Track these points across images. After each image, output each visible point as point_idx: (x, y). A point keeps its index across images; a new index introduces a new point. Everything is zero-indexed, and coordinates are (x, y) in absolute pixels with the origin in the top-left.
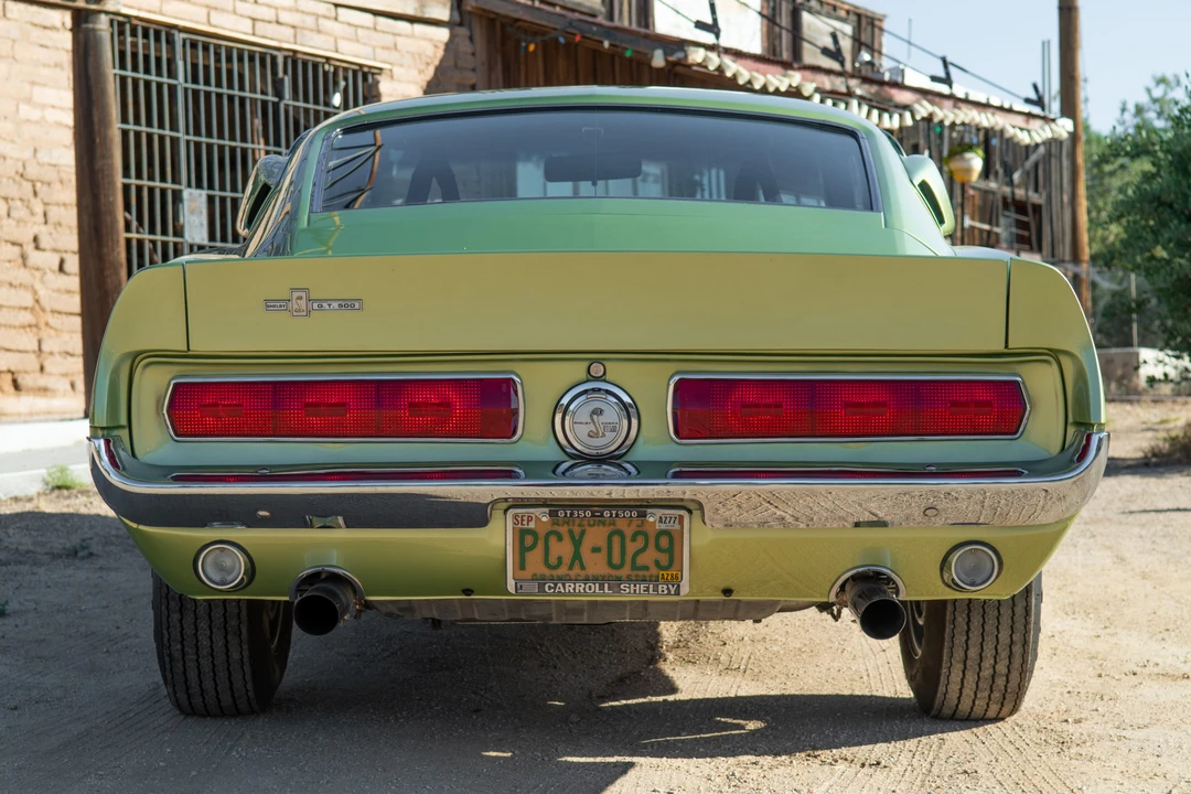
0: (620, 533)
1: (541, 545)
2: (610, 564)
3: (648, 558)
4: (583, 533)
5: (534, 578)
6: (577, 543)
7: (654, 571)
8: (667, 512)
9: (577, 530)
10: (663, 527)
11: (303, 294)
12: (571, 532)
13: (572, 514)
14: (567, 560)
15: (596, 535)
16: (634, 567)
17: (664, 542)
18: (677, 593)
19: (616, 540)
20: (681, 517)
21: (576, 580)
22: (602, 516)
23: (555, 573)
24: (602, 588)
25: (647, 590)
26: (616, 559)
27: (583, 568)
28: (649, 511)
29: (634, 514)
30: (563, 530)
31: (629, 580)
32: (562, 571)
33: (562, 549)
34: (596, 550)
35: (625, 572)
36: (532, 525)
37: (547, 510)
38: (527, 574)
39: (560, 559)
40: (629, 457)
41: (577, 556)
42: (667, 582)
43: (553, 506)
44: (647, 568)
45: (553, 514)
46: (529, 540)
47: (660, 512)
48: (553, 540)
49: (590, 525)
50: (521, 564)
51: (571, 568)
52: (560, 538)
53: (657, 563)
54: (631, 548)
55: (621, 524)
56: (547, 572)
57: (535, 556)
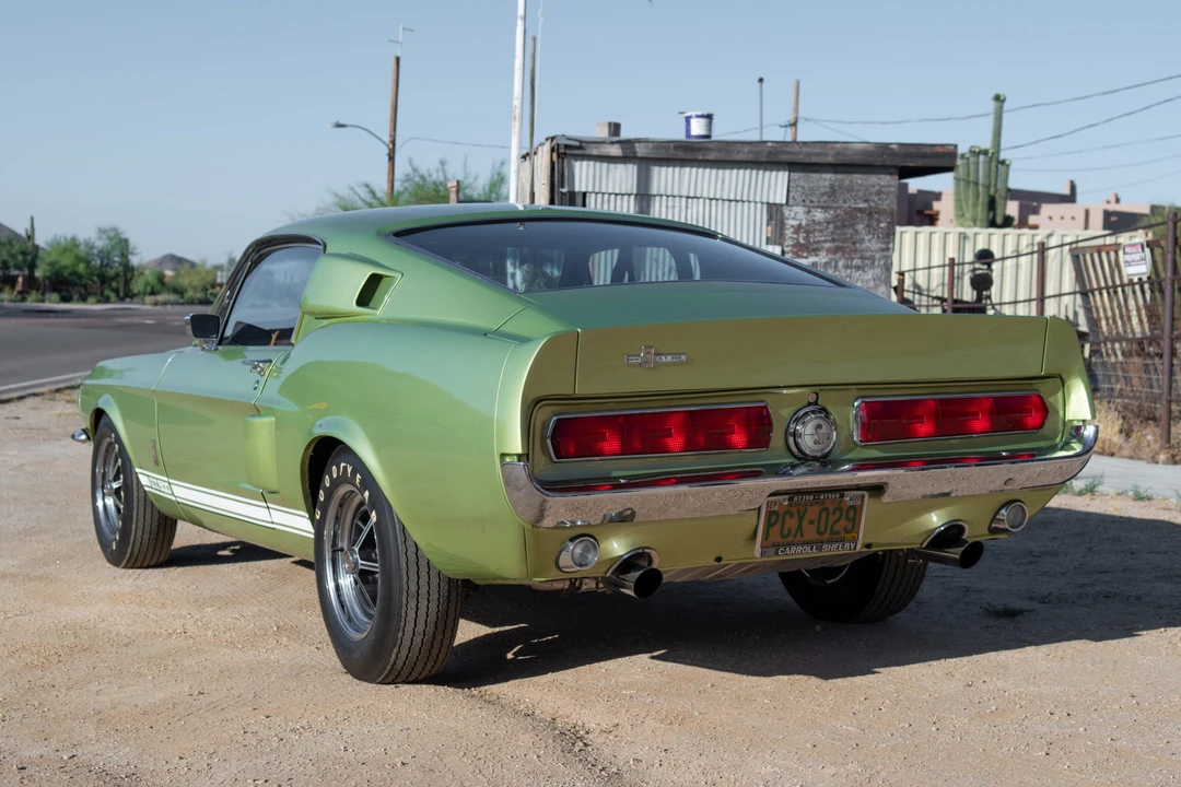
0: (826, 509)
1: (780, 520)
2: (819, 533)
3: (839, 526)
4: (806, 511)
5: (773, 545)
6: (801, 519)
7: (843, 534)
8: (856, 493)
9: (802, 509)
10: (852, 503)
11: (651, 350)
12: (799, 511)
13: (802, 499)
14: (794, 530)
15: (813, 513)
16: (832, 532)
17: (851, 513)
18: (855, 548)
19: (824, 515)
20: (863, 496)
21: (796, 545)
22: (819, 499)
23: (786, 540)
24: (812, 548)
25: (838, 548)
26: (822, 528)
27: (802, 535)
28: (846, 493)
29: (837, 496)
30: (795, 510)
31: (828, 542)
32: (790, 539)
33: (792, 523)
34: (811, 522)
35: (825, 537)
36: (776, 508)
37: (787, 497)
38: (769, 542)
39: (789, 530)
41: (800, 528)
42: (849, 541)
43: (791, 494)
44: (839, 533)
45: (791, 499)
46: (774, 518)
47: (851, 494)
48: (788, 517)
49: (811, 506)
50: (767, 537)
51: (795, 537)
52: (792, 516)
53: (845, 529)
54: (832, 519)
55: (829, 504)
56: (782, 540)
57: (775, 531)
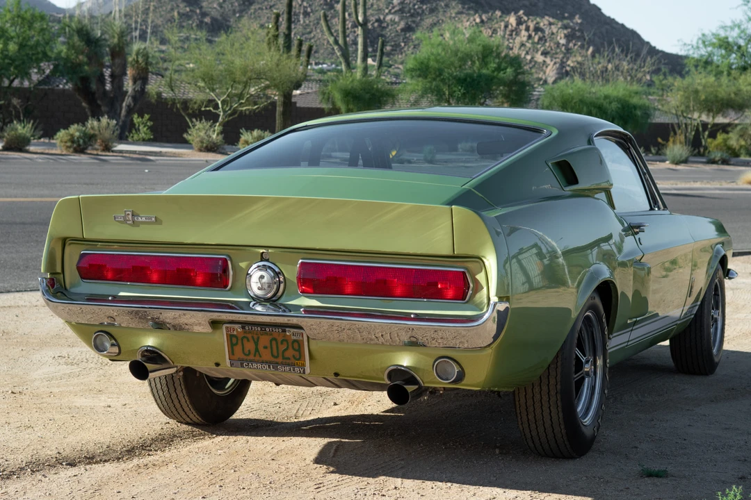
0: (275, 339)
1: (240, 342)
2: (273, 355)
3: (290, 353)
4: (258, 338)
5: (239, 360)
6: (256, 344)
7: (293, 361)
8: (295, 330)
9: (255, 337)
10: (295, 338)
11: (130, 213)
12: (253, 337)
13: (252, 328)
14: (253, 351)
15: (264, 340)
16: (284, 358)
17: (296, 346)
18: (303, 373)
19: (274, 343)
20: (302, 334)
21: (257, 362)
22: (265, 330)
23: (248, 358)
24: (269, 367)
25: (290, 370)
26: (275, 353)
27: (260, 357)
28: (287, 329)
29: (280, 330)
30: (249, 336)
31: (282, 364)
32: (251, 357)
33: (250, 346)
34: (265, 348)
35: (280, 360)
36: (235, 333)
37: (240, 326)
38: (236, 357)
39: (249, 351)
40: (280, 301)
41: (257, 350)
42: (299, 366)
43: (244, 324)
44: (289, 359)
45: (243, 328)
46: (234, 340)
47: (292, 330)
48: (245, 341)
49: (261, 335)
50: (232, 352)
51: (255, 356)
52: (248, 340)
53: (294, 356)
54: (282, 347)
55: (275, 335)
56: (245, 357)
57: (238, 349)
